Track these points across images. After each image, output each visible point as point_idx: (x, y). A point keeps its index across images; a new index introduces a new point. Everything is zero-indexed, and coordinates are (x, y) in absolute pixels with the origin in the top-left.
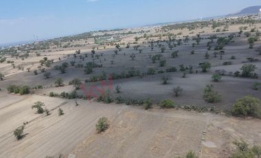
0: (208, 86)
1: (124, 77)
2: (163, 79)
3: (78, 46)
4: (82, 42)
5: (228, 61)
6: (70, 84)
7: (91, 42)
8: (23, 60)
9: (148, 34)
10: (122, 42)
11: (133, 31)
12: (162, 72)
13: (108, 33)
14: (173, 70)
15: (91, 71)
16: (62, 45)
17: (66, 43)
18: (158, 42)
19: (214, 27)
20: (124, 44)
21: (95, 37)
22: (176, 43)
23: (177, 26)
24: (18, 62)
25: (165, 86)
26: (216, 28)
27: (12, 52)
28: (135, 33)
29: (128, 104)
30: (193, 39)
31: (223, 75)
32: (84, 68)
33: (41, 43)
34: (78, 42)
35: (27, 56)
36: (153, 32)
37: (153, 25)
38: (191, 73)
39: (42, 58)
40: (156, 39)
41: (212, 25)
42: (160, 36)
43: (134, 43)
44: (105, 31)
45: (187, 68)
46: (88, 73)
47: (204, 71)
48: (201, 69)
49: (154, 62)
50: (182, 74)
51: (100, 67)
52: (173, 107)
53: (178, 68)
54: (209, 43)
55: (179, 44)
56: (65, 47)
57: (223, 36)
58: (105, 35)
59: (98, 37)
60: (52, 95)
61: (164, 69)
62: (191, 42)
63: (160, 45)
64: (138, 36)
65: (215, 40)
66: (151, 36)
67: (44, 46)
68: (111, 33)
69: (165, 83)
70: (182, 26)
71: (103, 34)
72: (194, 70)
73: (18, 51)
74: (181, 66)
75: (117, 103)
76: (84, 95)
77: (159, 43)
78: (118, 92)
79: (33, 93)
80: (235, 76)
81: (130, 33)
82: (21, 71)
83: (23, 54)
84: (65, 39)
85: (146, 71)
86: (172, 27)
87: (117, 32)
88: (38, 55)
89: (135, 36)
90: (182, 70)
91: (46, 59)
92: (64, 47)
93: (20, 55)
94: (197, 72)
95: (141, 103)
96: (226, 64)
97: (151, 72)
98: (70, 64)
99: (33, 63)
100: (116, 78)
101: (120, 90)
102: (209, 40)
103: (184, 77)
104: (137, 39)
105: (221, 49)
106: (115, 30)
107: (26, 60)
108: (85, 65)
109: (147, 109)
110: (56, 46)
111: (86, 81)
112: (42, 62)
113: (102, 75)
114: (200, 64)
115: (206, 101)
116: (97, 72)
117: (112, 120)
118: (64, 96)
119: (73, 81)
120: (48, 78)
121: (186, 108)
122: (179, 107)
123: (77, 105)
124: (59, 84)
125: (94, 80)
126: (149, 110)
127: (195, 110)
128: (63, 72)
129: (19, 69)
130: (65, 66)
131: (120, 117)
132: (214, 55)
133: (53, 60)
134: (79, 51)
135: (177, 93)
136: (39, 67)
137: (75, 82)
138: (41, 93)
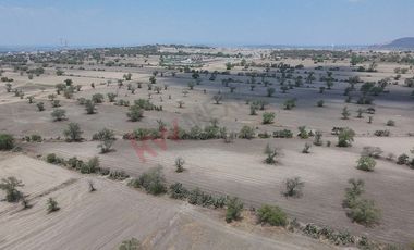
0: (352, 181)
1: (196, 138)
2: (268, 151)
3: (132, 66)
4: (139, 60)
5: (383, 129)
6: (95, 138)
7: (154, 62)
8: (31, 78)
9: (249, 61)
10: (204, 68)
11: (225, 53)
12: (266, 136)
13: (184, 50)
14: (286, 135)
15: (141, 117)
16: (105, 62)
17: (112, 59)
18: (263, 75)
19: (353, 63)
20: (206, 72)
21: (162, 54)
22: (293, 82)
23: (294, 54)
24: (21, 80)
25: (270, 167)
26: (358, 65)
27: (18, 62)
28: (228, 56)
29: (194, 203)
30: (322, 80)
31: (377, 157)
32: (126, 110)
33: (72, 53)
34: (132, 60)
35: (40, 72)
36: (257, 59)
37: (258, 47)
38: (318, 144)
39: (61, 80)
40: (261, 70)
41: (350, 59)
42: (267, 65)
43: (224, 73)
44: (182, 46)
45: (311, 134)
46: (134, 120)
47: (342, 144)
48: (336, 140)
49: (253, 114)
50: (301, 145)
51: (157, 109)
52: (281, 223)
53: (296, 133)
54: (347, 90)
55: (298, 85)
56: (110, 65)
57: (370, 80)
58: (180, 53)
59: (167, 54)
60: (52, 160)
61: (270, 130)
62: (317, 85)
63: (266, 83)
64: (232, 61)
65: (358, 86)
66: (253, 65)
67: (75, 58)
68: (188, 51)
69: (270, 161)
70: (304, 55)
71: (176, 51)
72: (324, 139)
73: (29, 62)
74: (302, 129)
75: (173, 197)
76: (112, 171)
77: (265, 79)
78: (180, 170)
79: (19, 149)
80: (398, 163)
81: (219, 55)
82: (18, 99)
83: (35, 68)
84: (113, 51)
85: (238, 131)
86: (287, 54)
87: (199, 51)
88: (60, 74)
89: (227, 60)
90: (302, 136)
91: (69, 82)
92: (107, 65)
93: (30, 68)
94: (329, 144)
95: (218, 205)
96: (379, 134)
97: (247, 135)
98: (107, 99)
99: (43, 87)
101: (184, 166)
102: (348, 85)
103: (305, 152)
104: (229, 66)
105: (368, 103)
106: (197, 47)
107: (37, 80)
108: (132, 104)
109: (229, 221)
110: (94, 61)
111: (126, 137)
112: (60, 88)
113: (156, 127)
114: (335, 129)
115: (348, 215)
116: (150, 120)
117: (152, 243)
118: (75, 164)
119: (101, 135)
120: (60, 120)
121: (309, 230)
122: (295, 224)
123: (93, 190)
124: (74, 136)
125: (141, 136)
126: (234, 222)
127: (328, 237)
128: (91, 112)
129: (17, 95)
130: (98, 99)
131: (171, 236)
132: (357, 114)
133: (79, 87)
134: (130, 75)
135: (292, 191)
136: (50, 96)
137: (105, 137)
138: (35, 152)
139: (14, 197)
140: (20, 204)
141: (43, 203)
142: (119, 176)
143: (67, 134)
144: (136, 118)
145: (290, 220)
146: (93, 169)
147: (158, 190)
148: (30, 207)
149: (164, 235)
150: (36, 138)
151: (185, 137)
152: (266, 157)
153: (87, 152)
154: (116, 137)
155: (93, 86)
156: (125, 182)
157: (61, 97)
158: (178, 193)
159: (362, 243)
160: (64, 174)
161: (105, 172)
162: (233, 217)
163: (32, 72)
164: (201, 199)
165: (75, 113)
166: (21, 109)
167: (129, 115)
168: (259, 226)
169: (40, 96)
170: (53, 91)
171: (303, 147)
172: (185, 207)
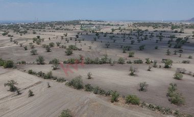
0: (171, 84)
1: (97, 63)
2: (131, 70)
3: (68, 30)
4: (71, 27)
5: (187, 60)
6: (50, 63)
7: (78, 28)
8: (21, 35)
9: (122, 27)
10: (101, 31)
11: (111, 24)
12: (130, 63)
13: (92, 23)
14: (140, 62)
15: (71, 53)
16: (55, 28)
17: (58, 26)
18: (129, 35)
19: (173, 28)
20: (102, 33)
21: (81, 25)
22: (143, 37)
23: (144, 24)
24: (17, 36)
25: (132, 77)
26: (175, 30)
27: (16, 28)
28: (113, 25)
29: (96, 93)
30: (157, 36)
31: (183, 73)
32: (65, 50)
33: (40, 24)
34: (68, 27)
35: (25, 32)
36: (126, 27)
37: (127, 21)
38: (155, 67)
39: (35, 36)
40: (128, 32)
41: (171, 27)
42: (131, 30)
43: (110, 33)
44: (91, 21)
45: (152, 62)
46: (68, 55)
47: (167, 67)
48: (164, 65)
49: (124, 52)
50: (147, 67)
51: (79, 50)
52: (137, 104)
53: (144, 61)
54: (169, 41)
55: (145, 39)
56: (57, 29)
57: (180, 37)
58: (90, 24)
59: (84, 24)
60: (31, 73)
61: (132, 60)
62: (155, 39)
63: (130, 38)
64: (115, 28)
65: (175, 39)
66: (124, 29)
67: (42, 26)
68: (94, 23)
69: (132, 74)
70: (149, 25)
71: (88, 23)
72: (158, 64)
73: (21, 28)
74: (147, 60)
75: (86, 90)
76: (58, 78)
77: (130, 36)
78: (90, 78)
79: (16, 68)
80: (193, 76)
81: (109, 25)
82: (15, 45)
83: (23, 30)
84: (59, 23)
85: (117, 60)
86: (140, 24)
87: (99, 23)
88: (34, 33)
89: (112, 27)
90: (147, 63)
91: (38, 37)
92: (56, 29)
93: (21, 31)
94: (160, 67)
95: (107, 94)
96: (185, 62)
97: (121, 62)
98: (56, 45)
99: (27, 39)
100: (90, 63)
101: (91, 76)
102: (169, 39)
103: (149, 70)
104: (113, 30)
105: (179, 47)
106: (98, 21)
107: (24, 36)
108: (67, 47)
109: (112, 102)
110: (51, 28)
111: (65, 62)
112: (34, 40)
113: (79, 58)
114: (163, 59)
115: (169, 100)
116: (76, 55)
117: (76, 111)
118: (41, 75)
119: (53, 61)
120: (34, 54)
121: (151, 107)
122: (144, 104)
123: (49, 86)
124: (41, 62)
125: (71, 62)
126: (115, 103)
127: (159, 110)
128: (48, 51)
129: (15, 43)
130: (52, 45)
131: (85, 108)
132: (174, 53)
133: (43, 39)
134: (67, 34)
135: (142, 88)
136: (30, 44)
137: (55, 62)
138: (23, 69)
139: (13, 89)
140: (16, 93)
141: (26, 92)
142: (61, 80)
143: (37, 61)
144: (69, 54)
145: (141, 102)
146: (49, 77)
147: (79, 87)
148: (20, 94)
149: (82, 108)
150: (24, 63)
151: (92, 63)
152: (130, 72)
153: (47, 69)
154: (60, 62)
155: (49, 39)
156: (64, 83)
157: (35, 44)
158: (89, 88)
159: (176, 114)
160: (36, 79)
161: (55, 79)
162: (115, 100)
163: (22, 32)
164: (99, 91)
165: (41, 51)
166: (17, 49)
167: (66, 52)
168: (127, 105)
169: (25, 43)
170: (31, 41)
171: (148, 68)
172: (92, 95)
